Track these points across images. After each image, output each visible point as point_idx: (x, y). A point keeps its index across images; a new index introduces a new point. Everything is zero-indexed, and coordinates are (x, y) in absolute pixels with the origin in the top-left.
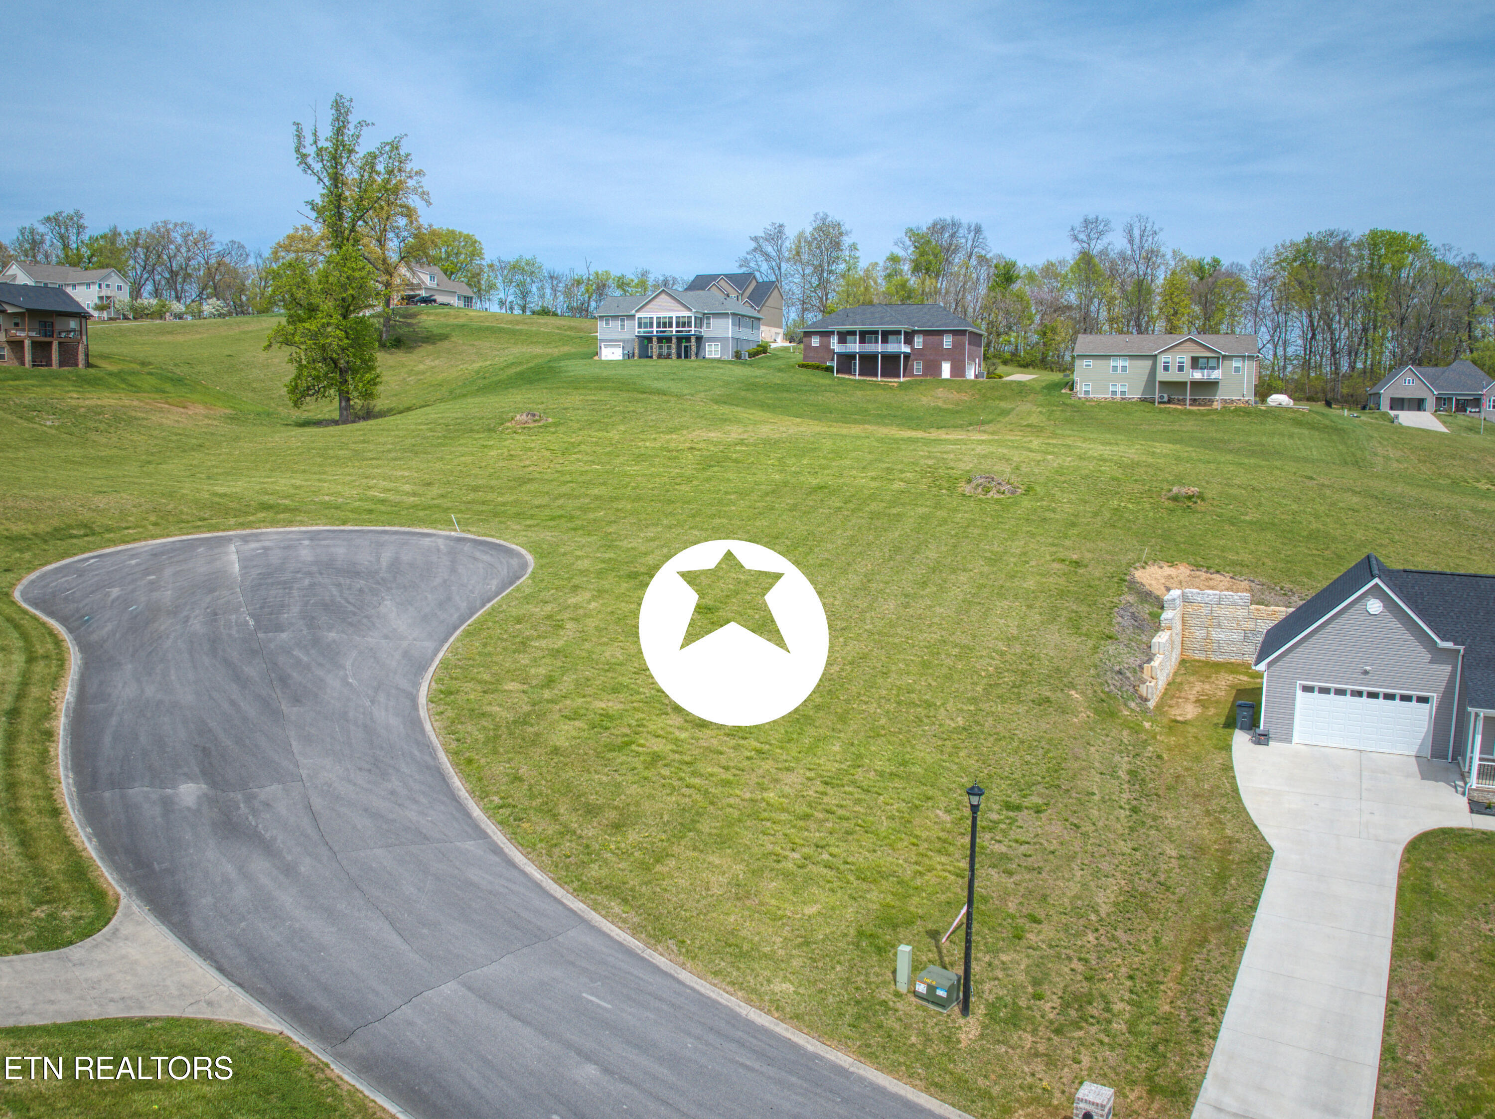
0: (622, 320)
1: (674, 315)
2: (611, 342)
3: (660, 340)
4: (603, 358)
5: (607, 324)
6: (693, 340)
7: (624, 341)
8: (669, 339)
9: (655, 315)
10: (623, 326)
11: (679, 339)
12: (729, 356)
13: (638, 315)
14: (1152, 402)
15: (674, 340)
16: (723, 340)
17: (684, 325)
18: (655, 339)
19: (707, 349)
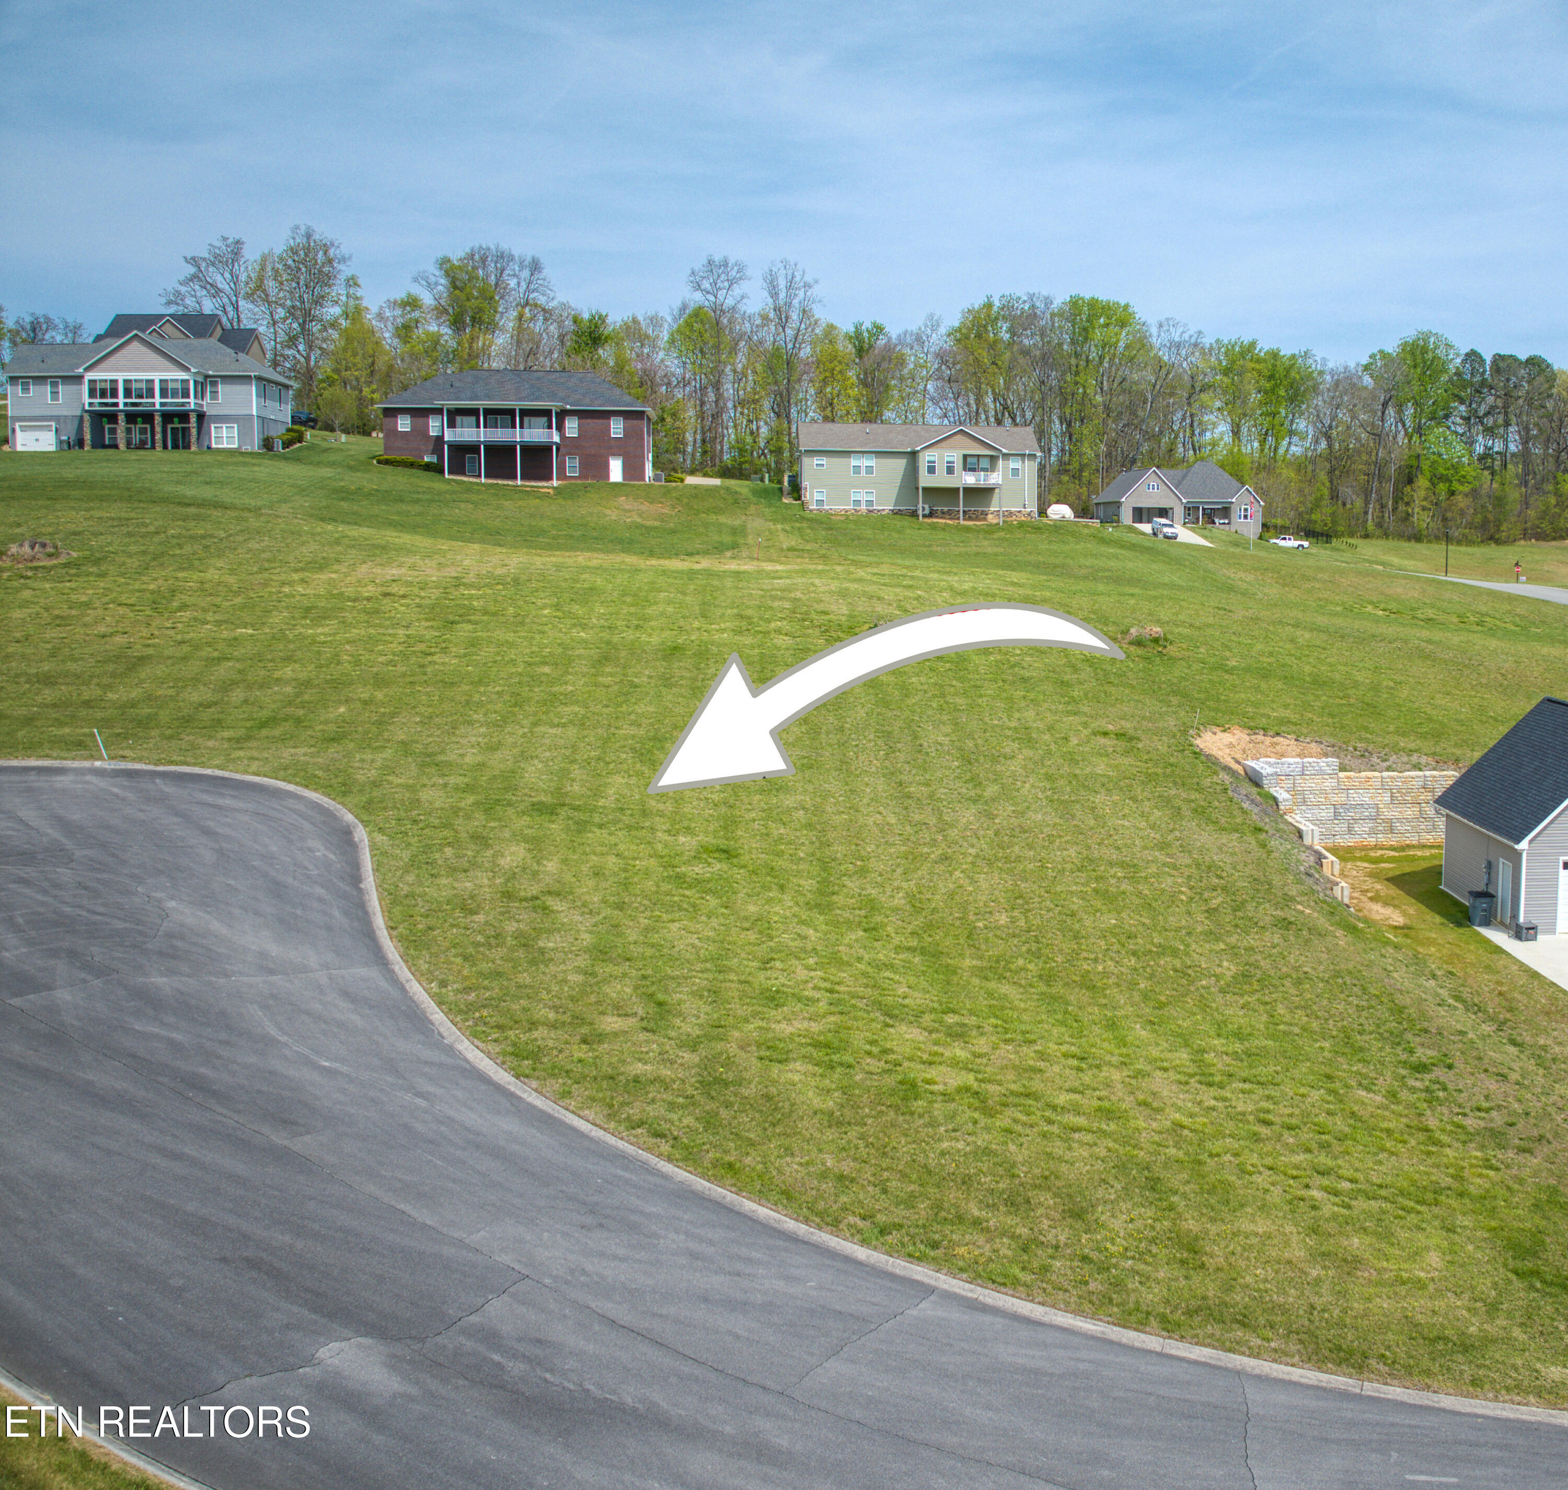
0: (56, 384)
1: (157, 377)
2: (34, 421)
3: (131, 417)
4: (20, 448)
5: (25, 390)
6: (193, 419)
7: (56, 419)
8: (148, 417)
9: (120, 377)
10: (54, 394)
11: (168, 417)
12: (255, 445)
13: (86, 376)
14: (914, 514)
15: (158, 419)
17: (175, 394)
18: (121, 418)
19: (213, 435)
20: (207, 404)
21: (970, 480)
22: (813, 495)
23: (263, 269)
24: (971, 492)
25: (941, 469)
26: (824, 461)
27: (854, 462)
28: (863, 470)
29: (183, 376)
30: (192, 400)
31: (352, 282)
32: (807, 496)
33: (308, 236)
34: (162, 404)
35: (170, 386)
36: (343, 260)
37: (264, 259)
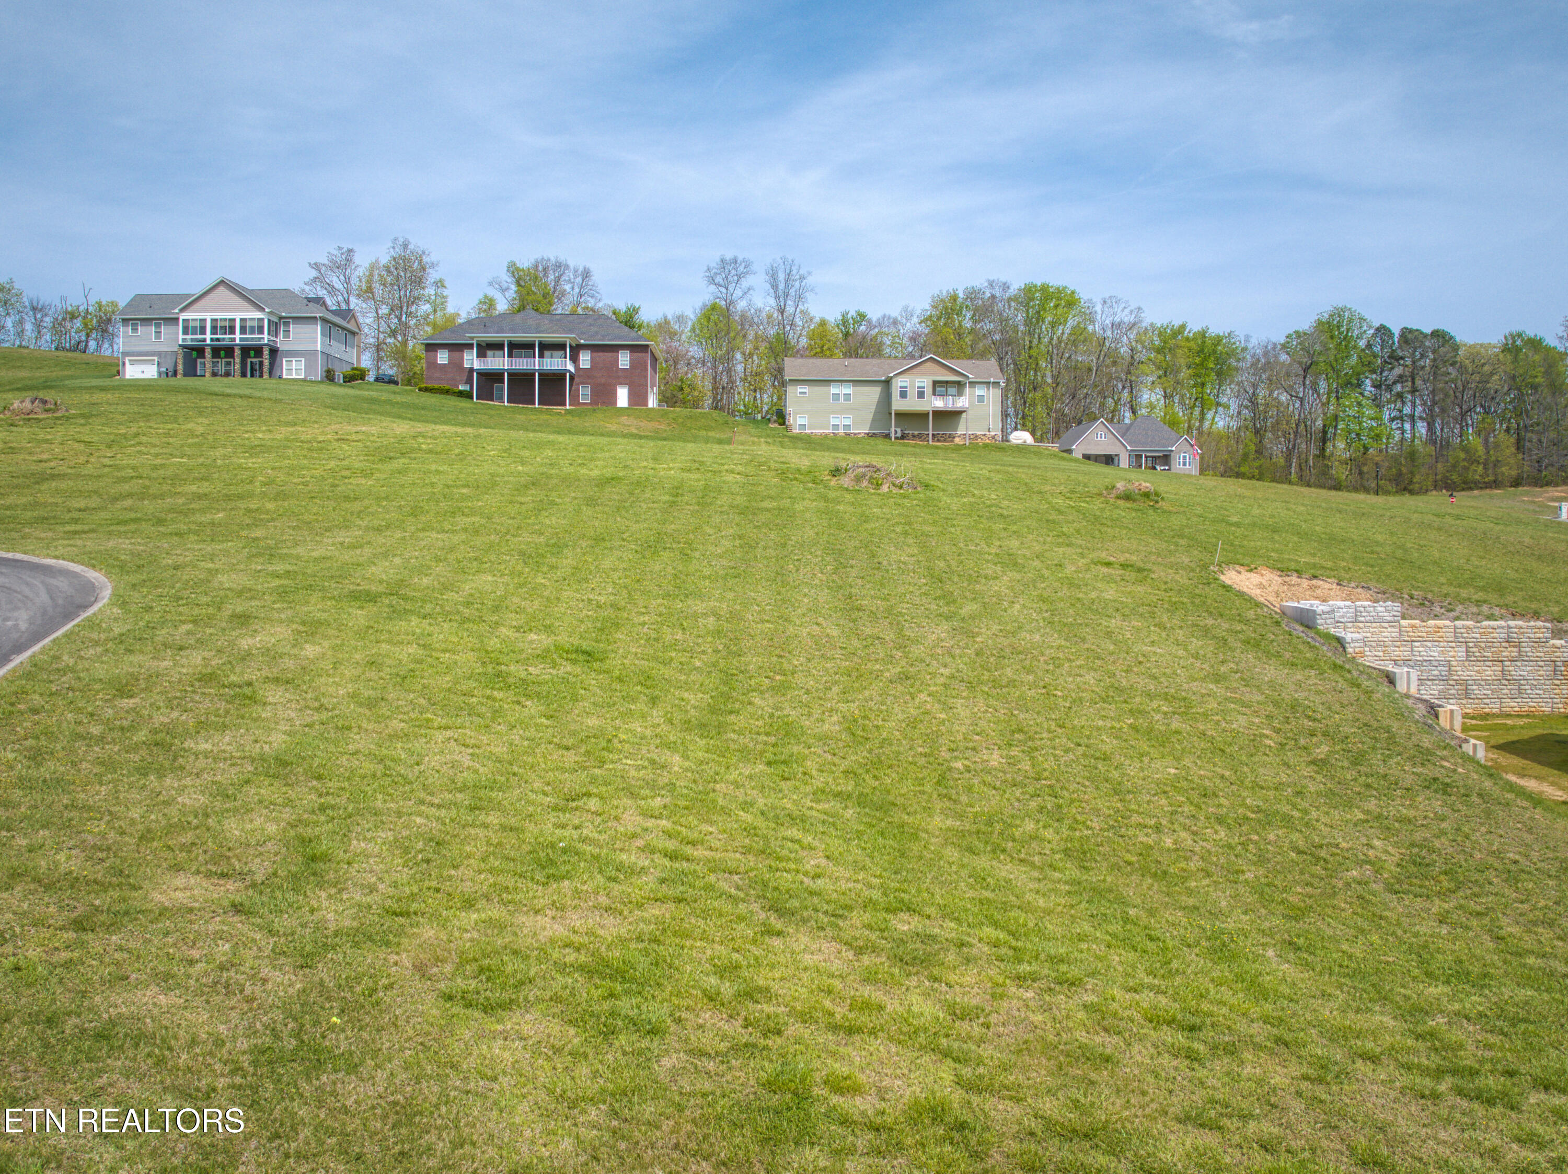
0: (158, 326)
1: (238, 316)
2: (140, 356)
3: (216, 351)
4: (128, 377)
5: (135, 330)
6: (266, 352)
7: (159, 354)
8: (229, 351)
9: (209, 317)
10: (158, 333)
11: (245, 351)
12: (319, 374)
13: (183, 316)
14: (887, 436)
15: (237, 352)
16: (309, 355)
17: (252, 331)
18: (208, 351)
19: (285, 367)
20: (281, 342)
21: (939, 403)
22: (798, 420)
23: (371, 275)
24: (940, 415)
25: (912, 394)
26: (805, 389)
27: (834, 390)
28: (842, 398)
29: (258, 315)
30: (266, 336)
31: (440, 284)
32: (791, 420)
33: (405, 246)
34: (241, 339)
35: (248, 324)
36: (433, 265)
37: (372, 267)
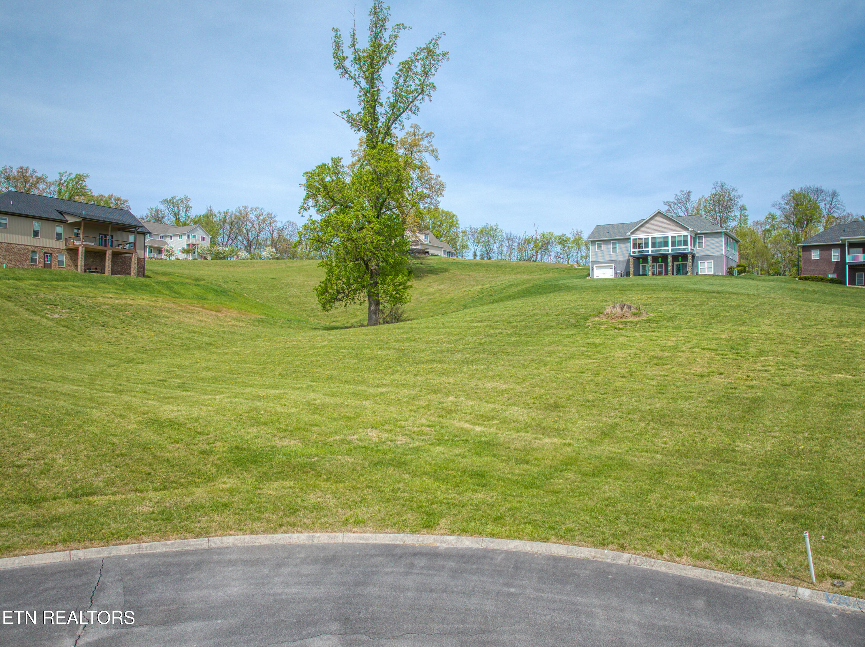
0: (614, 244)
1: (670, 235)
2: (603, 264)
3: (655, 258)
4: (595, 277)
5: (599, 247)
6: (690, 258)
7: (615, 262)
8: (664, 258)
9: (650, 236)
10: (614, 248)
11: (675, 257)
12: (724, 271)
13: (633, 237)
15: (670, 258)
16: (716, 258)
17: (680, 243)
18: (650, 259)
19: (699, 267)
20: (697, 251)
23: (699, 205)
30: (689, 247)
31: (743, 208)
34: (672, 250)
35: (677, 239)
36: (739, 197)
37: (700, 201)
